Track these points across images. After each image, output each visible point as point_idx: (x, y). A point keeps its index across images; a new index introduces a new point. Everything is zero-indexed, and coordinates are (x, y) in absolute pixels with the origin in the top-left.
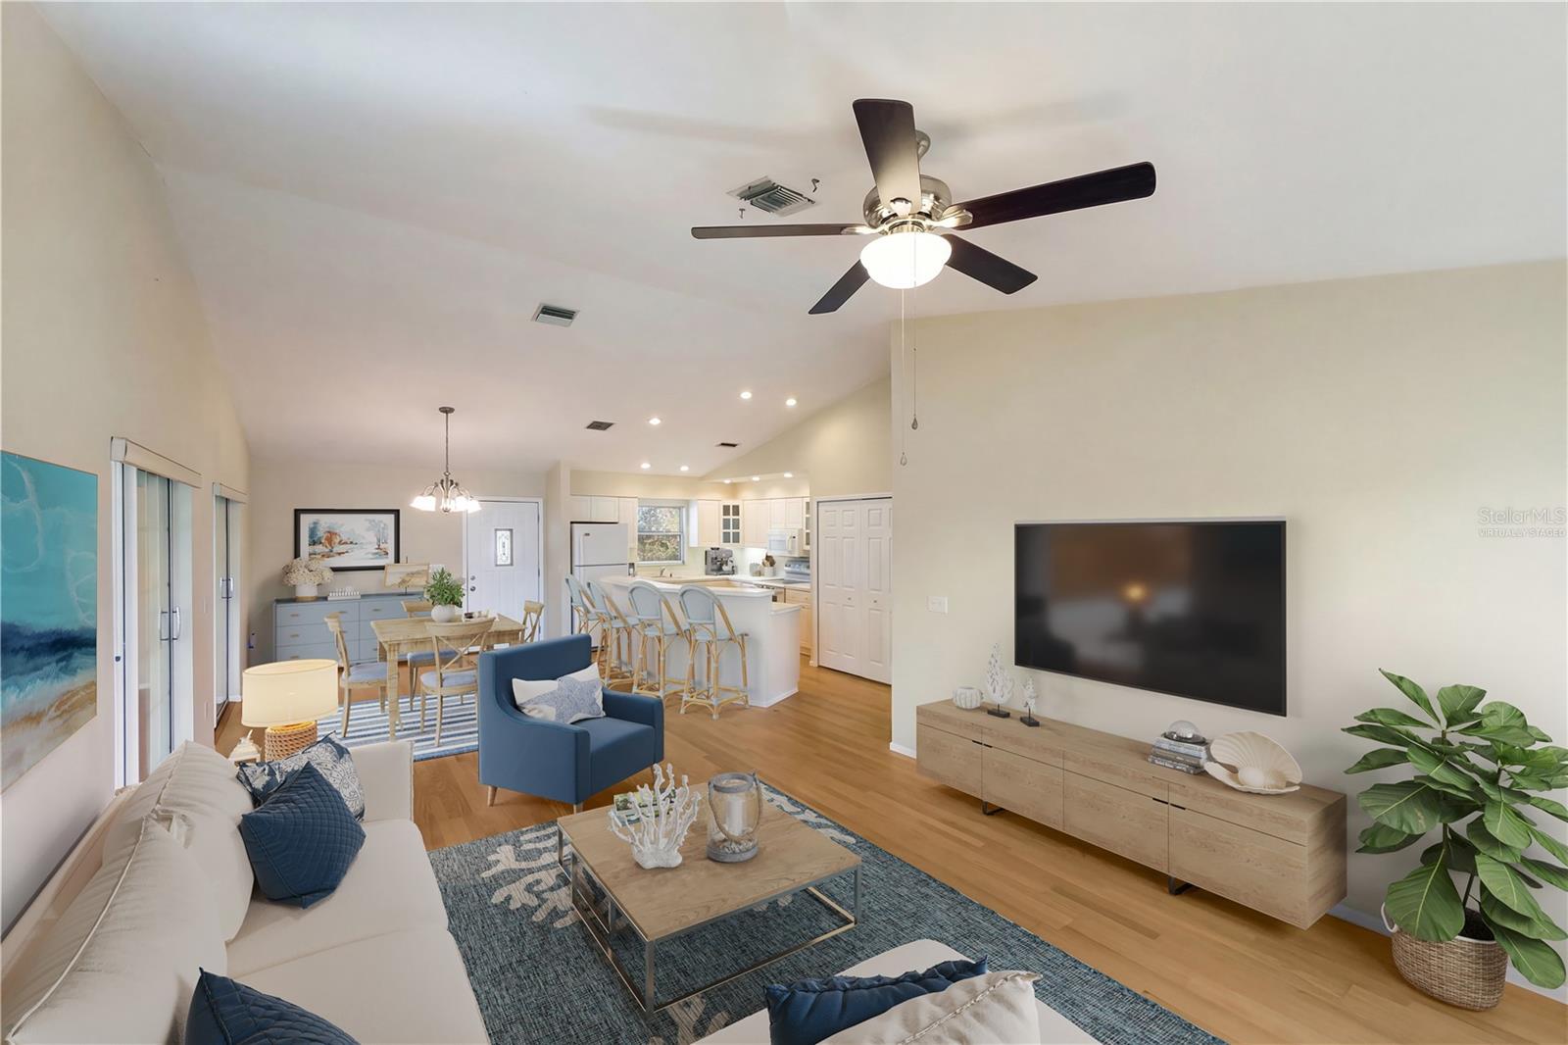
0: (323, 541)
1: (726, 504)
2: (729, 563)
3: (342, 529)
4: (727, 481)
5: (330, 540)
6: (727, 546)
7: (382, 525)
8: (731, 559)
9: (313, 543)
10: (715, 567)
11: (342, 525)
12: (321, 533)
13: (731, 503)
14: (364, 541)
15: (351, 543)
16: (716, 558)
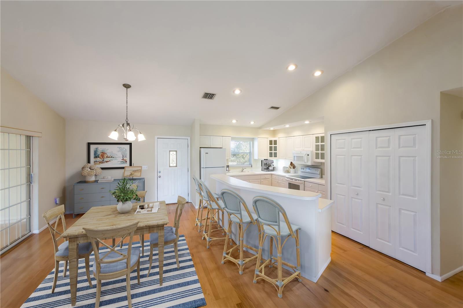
0: (100, 156)
1: (271, 139)
2: (272, 166)
3: (108, 151)
4: (272, 129)
5: (103, 156)
6: (271, 159)
7: (124, 150)
8: (273, 164)
9: (96, 157)
10: (265, 167)
11: (108, 149)
12: (99, 153)
13: (273, 139)
14: (116, 156)
15: (112, 157)
16: (266, 164)
